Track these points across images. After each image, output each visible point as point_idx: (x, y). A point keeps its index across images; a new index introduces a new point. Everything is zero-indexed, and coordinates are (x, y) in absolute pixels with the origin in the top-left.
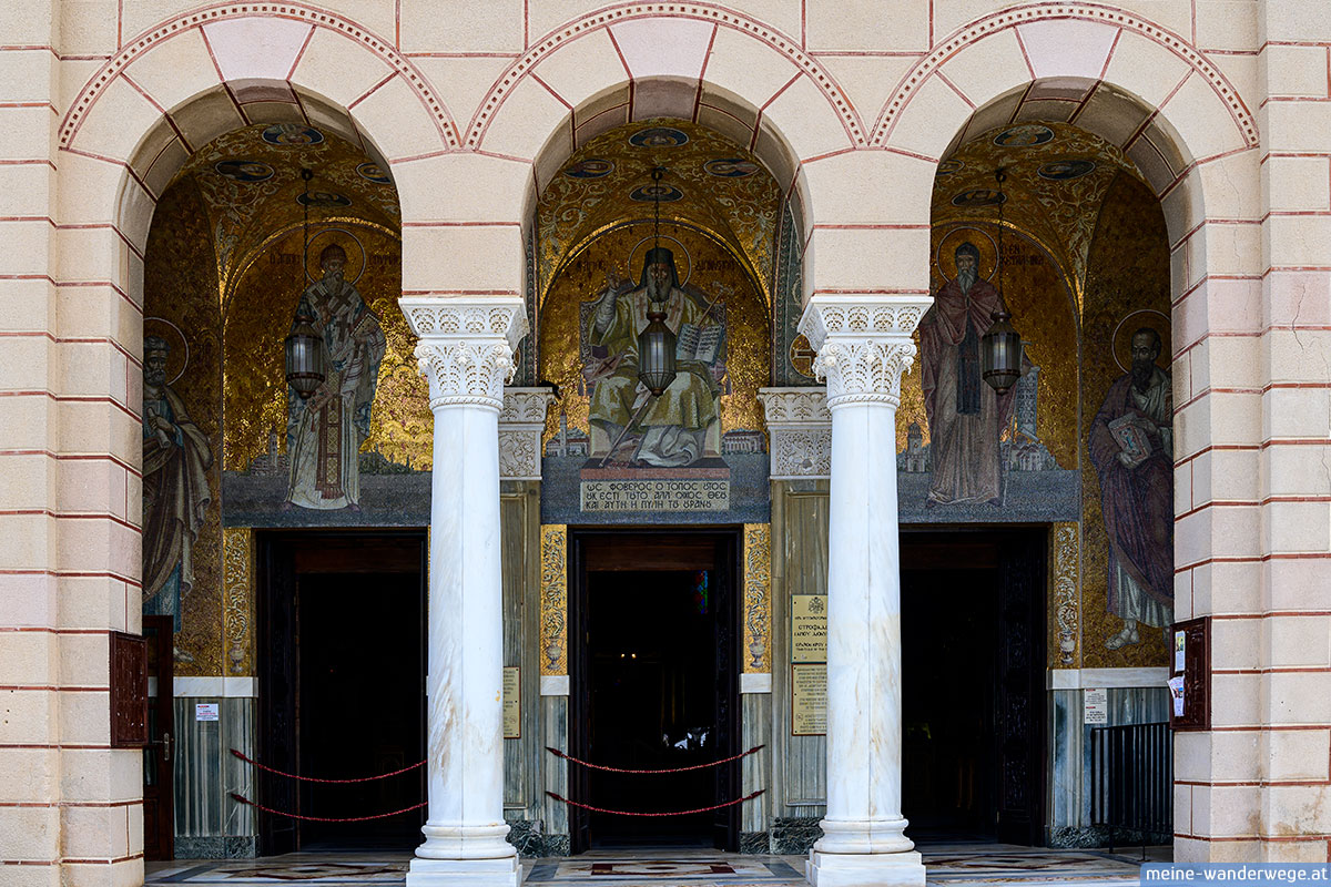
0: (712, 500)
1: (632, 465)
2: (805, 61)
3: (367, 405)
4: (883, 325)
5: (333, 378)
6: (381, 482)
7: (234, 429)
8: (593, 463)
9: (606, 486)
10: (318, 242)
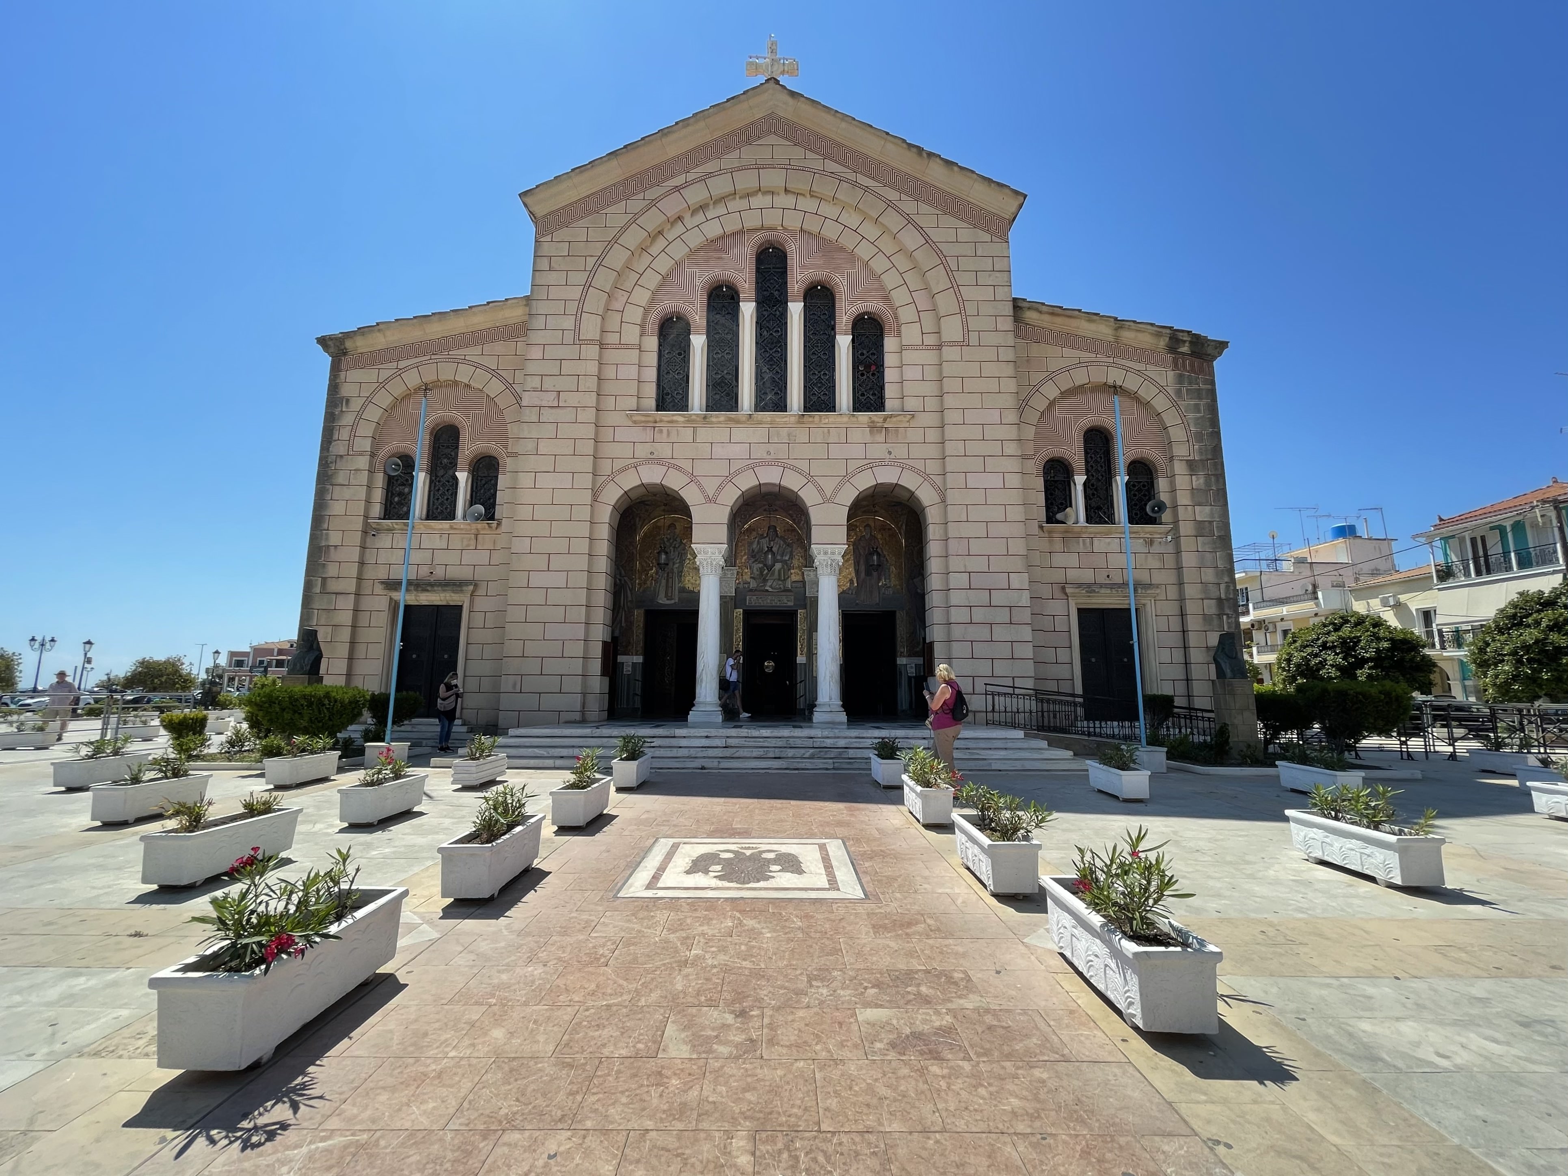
0: (788, 602)
1: (763, 591)
2: (810, 478)
3: (681, 572)
4: (833, 553)
5: (671, 564)
6: (684, 595)
7: (640, 578)
8: (751, 590)
9: (755, 597)
10: (668, 523)
